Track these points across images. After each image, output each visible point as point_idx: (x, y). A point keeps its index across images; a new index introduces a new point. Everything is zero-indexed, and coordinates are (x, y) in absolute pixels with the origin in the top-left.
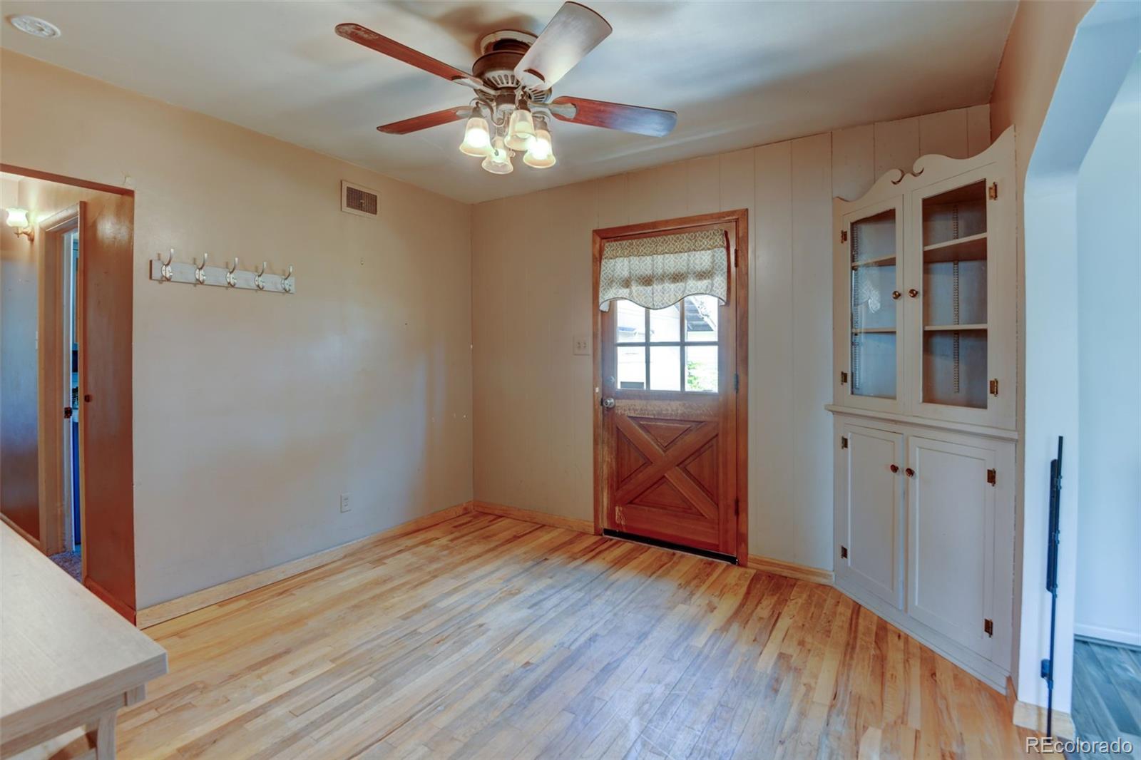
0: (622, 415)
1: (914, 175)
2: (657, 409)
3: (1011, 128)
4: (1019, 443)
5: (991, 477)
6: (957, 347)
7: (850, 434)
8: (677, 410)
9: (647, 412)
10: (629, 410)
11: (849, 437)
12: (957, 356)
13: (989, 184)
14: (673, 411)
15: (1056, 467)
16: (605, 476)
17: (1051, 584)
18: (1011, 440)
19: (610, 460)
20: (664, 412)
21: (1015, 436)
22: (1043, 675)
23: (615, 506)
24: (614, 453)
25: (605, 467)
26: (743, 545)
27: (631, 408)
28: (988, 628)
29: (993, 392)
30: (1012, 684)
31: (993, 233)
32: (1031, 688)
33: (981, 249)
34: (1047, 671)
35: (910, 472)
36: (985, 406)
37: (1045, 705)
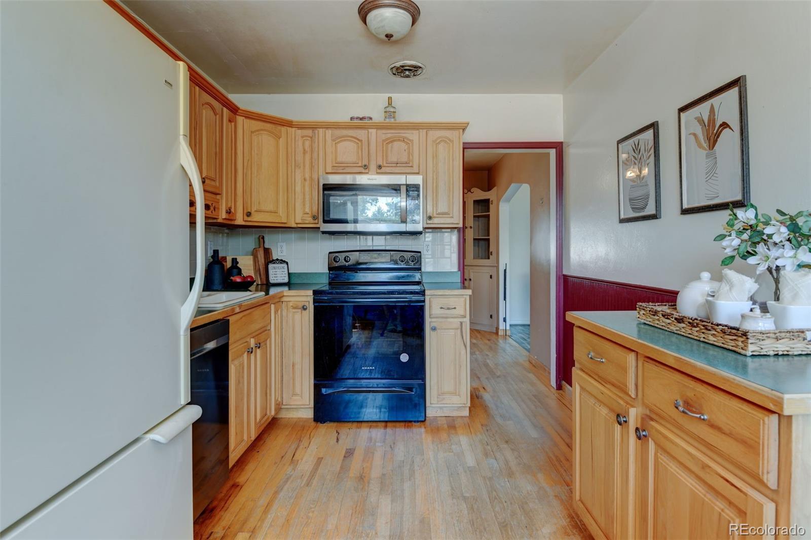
1: (472, 193)
3: (495, 188)
4: (497, 267)
5: (491, 277)
6: (479, 244)
12: (478, 246)
13: (491, 200)
15: (505, 271)
17: (505, 299)
21: (496, 265)
22: (504, 321)
28: (491, 316)
29: (491, 254)
30: (497, 329)
31: (492, 213)
32: (502, 326)
33: (488, 216)
34: (505, 320)
35: (470, 280)
36: (489, 258)
37: (505, 328)
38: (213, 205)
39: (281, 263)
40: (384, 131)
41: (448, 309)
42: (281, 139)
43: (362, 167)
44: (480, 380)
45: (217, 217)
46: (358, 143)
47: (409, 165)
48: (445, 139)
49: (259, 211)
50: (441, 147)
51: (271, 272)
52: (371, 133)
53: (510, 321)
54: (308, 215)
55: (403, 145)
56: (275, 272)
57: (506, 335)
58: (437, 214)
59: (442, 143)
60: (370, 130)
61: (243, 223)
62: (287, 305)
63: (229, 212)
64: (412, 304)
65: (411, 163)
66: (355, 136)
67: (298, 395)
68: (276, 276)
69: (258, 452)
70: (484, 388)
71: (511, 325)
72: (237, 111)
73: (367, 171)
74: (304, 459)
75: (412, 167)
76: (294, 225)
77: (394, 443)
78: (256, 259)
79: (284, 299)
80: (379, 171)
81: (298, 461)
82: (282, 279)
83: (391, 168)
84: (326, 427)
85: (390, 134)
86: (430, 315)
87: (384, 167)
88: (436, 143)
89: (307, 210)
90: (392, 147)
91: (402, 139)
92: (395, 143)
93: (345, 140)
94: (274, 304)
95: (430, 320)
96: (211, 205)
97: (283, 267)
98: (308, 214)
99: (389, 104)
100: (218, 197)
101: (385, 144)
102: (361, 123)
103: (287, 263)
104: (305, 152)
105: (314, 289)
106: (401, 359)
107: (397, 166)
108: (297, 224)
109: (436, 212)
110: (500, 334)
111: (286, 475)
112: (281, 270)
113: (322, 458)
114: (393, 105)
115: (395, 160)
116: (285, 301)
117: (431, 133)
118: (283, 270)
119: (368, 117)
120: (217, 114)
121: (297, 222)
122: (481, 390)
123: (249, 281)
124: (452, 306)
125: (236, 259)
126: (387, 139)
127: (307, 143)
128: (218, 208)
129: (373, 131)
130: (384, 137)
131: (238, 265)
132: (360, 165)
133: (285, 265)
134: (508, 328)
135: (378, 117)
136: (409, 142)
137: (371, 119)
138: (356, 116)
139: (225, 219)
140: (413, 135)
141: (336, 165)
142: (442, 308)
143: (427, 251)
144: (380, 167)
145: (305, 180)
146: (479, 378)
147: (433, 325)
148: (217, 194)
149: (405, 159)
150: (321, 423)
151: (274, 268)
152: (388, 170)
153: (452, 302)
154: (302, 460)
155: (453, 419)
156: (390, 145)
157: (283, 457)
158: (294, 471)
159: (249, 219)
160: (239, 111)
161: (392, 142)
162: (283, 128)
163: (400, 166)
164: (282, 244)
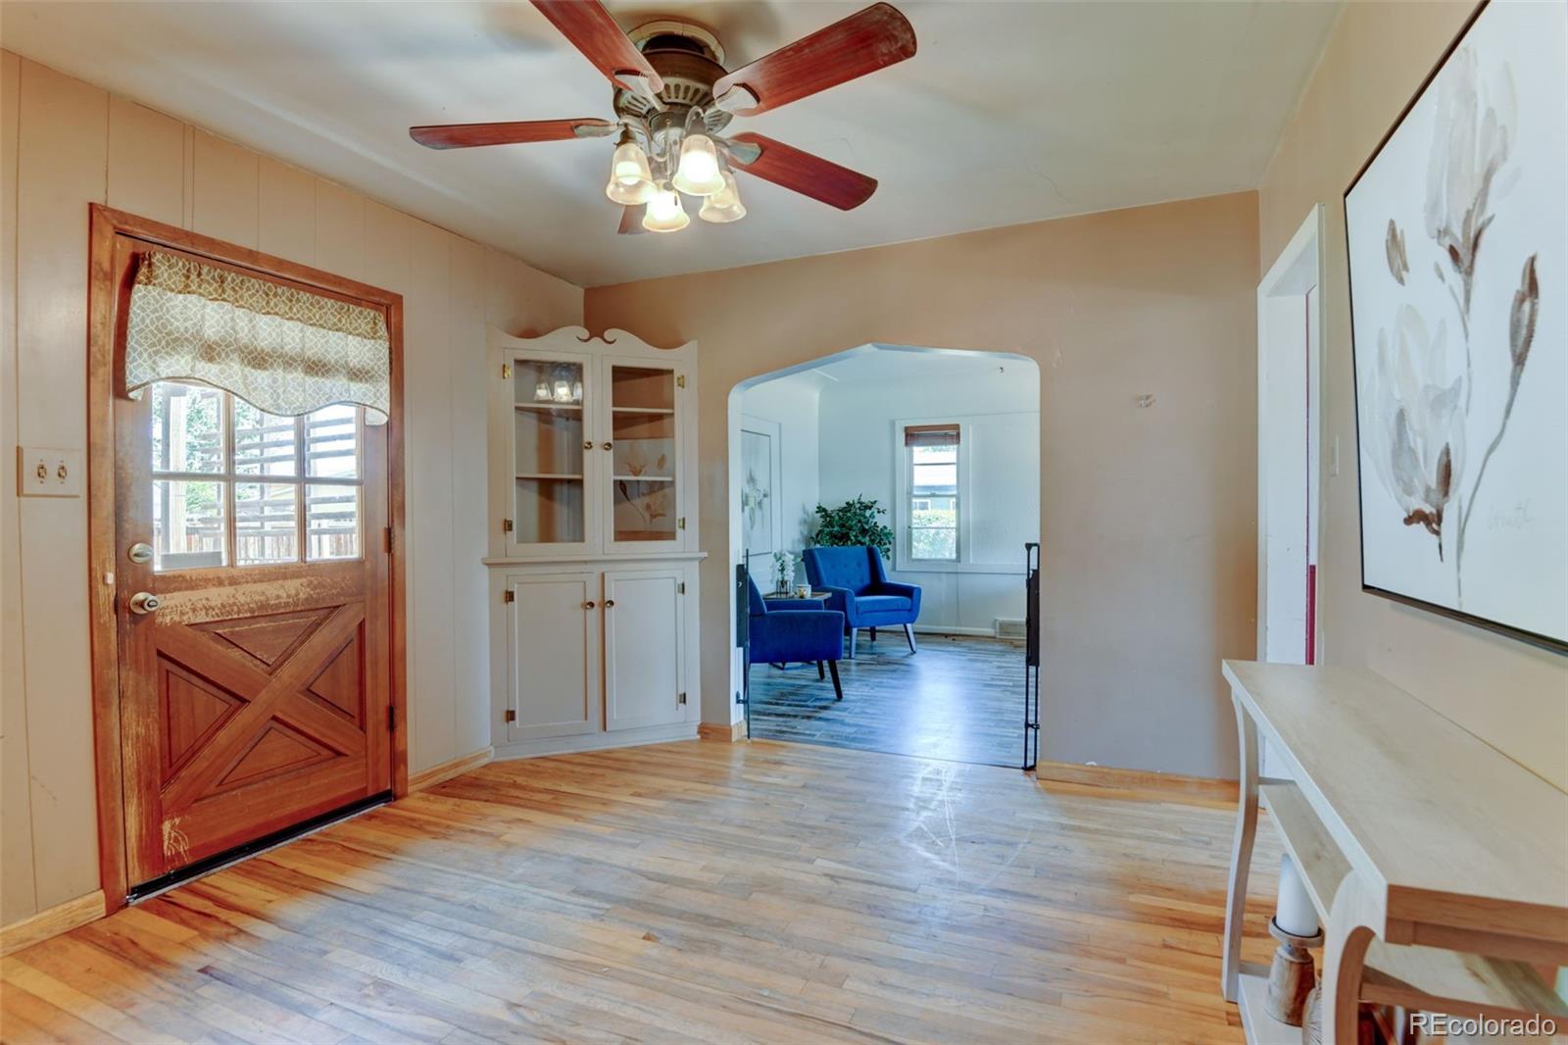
0: (174, 624)
2: (257, 598)
7: (516, 586)
8: (297, 594)
9: (235, 609)
10: (194, 610)
11: (515, 589)
14: (289, 596)
16: (131, 769)
19: (142, 731)
20: (272, 602)
23: (161, 822)
24: (155, 712)
25: (128, 750)
26: (402, 767)
27: (200, 606)
28: (683, 699)
29: (681, 526)
31: (681, 410)
35: (610, 604)
36: (673, 538)
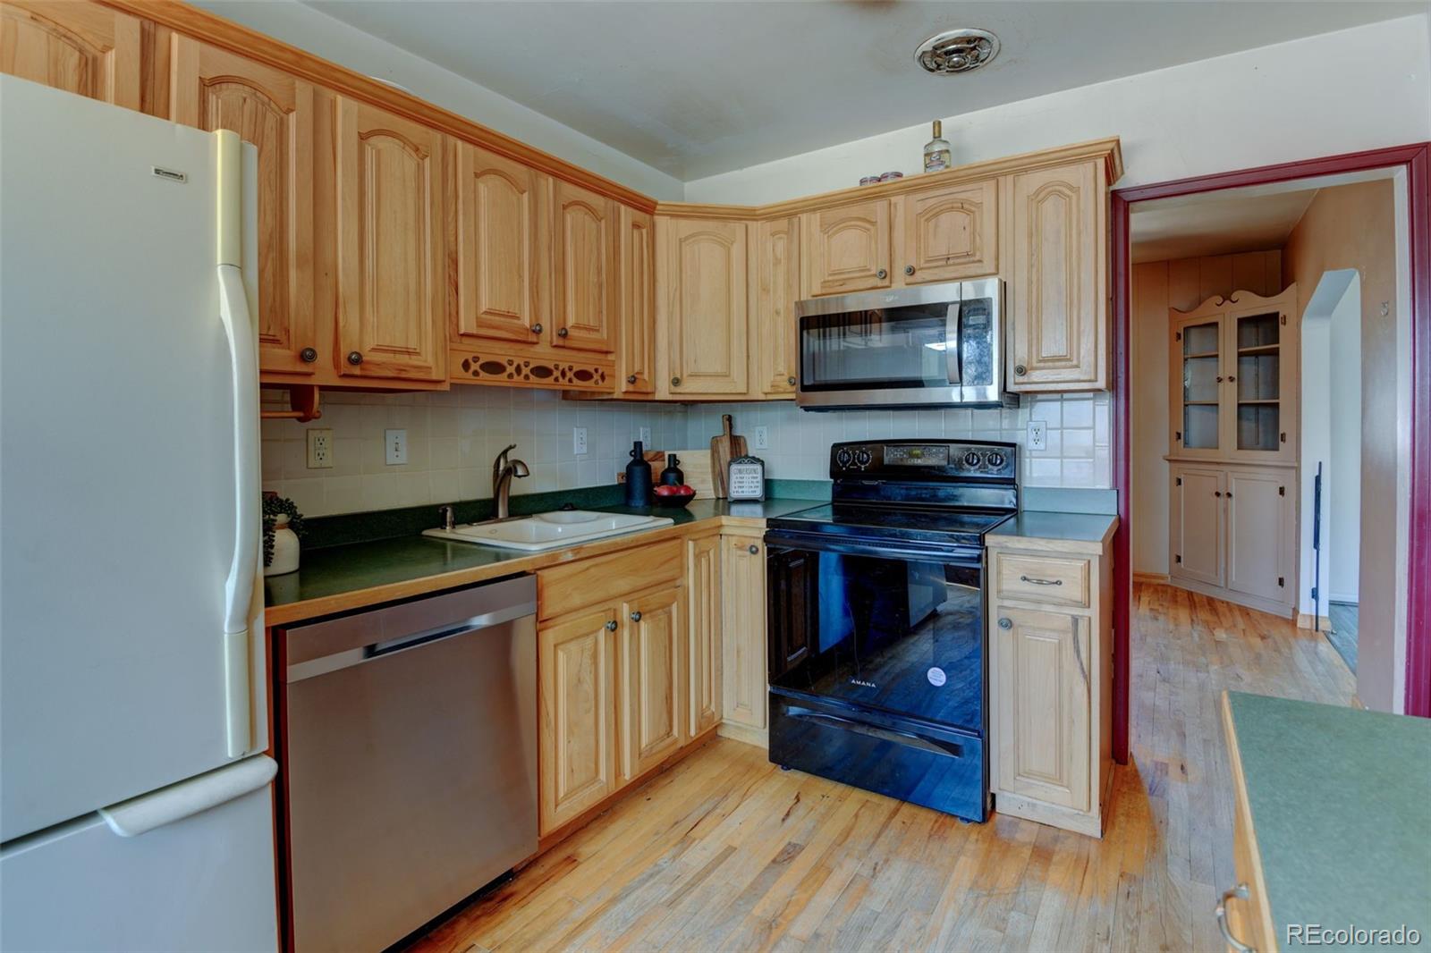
1: (1232, 303)
3: (1294, 285)
4: (1298, 469)
5: (1282, 491)
6: (1256, 415)
7: (1183, 476)
11: (1181, 478)
12: (1257, 419)
13: (1281, 315)
15: (1318, 480)
17: (1316, 545)
18: (1292, 468)
21: (1296, 465)
22: (1313, 597)
28: (1281, 582)
29: (1283, 439)
30: (1296, 611)
31: (1284, 345)
32: (1306, 607)
33: (1275, 353)
34: (1315, 594)
35: (1229, 495)
36: (1276, 449)
37: (1314, 614)
38: (600, 372)
39: (752, 463)
40: (920, 196)
41: (1040, 582)
42: (735, 245)
43: (875, 275)
44: (1183, 744)
45: (612, 391)
46: (868, 230)
47: (972, 259)
48: (1057, 188)
49: (696, 375)
50: (1049, 206)
51: (734, 478)
52: (895, 204)
53: (1330, 592)
54: (784, 377)
55: (960, 219)
56: (741, 478)
57: (1317, 630)
58: (1040, 361)
59: (1051, 199)
60: (893, 199)
61: (670, 397)
62: (728, 541)
63: (633, 380)
64: (952, 564)
65: (978, 254)
66: (862, 216)
67: (745, 705)
68: (741, 485)
69: (649, 799)
70: (1182, 768)
71: (1332, 603)
72: (655, 208)
73: (886, 282)
74: (704, 842)
75: (980, 261)
76: (762, 397)
77: (887, 861)
78: (716, 455)
79: (724, 531)
80: (910, 279)
81: (694, 840)
82: (752, 492)
83: (936, 271)
84: (786, 779)
85: (934, 198)
86: (999, 592)
87: (921, 269)
88: (1038, 198)
89: (781, 369)
90: (936, 226)
91: (960, 205)
92: (943, 217)
93: (844, 228)
94: (693, 540)
95: (999, 603)
96: (593, 371)
97: (755, 471)
98: (783, 375)
99: (935, 137)
100: (611, 357)
101: (923, 220)
102: (878, 190)
103: (762, 463)
104: (777, 262)
105: (770, 517)
106: (930, 680)
107: (947, 265)
108: (766, 394)
109: (1038, 355)
110: (1299, 624)
111: (656, 865)
112: (751, 475)
113: (736, 849)
114: (943, 138)
115: (943, 251)
116: (726, 535)
117: (1024, 179)
118: (755, 475)
119: (892, 173)
120: (602, 218)
121: (766, 391)
122: (1174, 771)
123: (682, 497)
124: (1051, 576)
125: (675, 456)
126: (926, 211)
127: (781, 246)
128: (613, 376)
129: (899, 200)
130: (920, 207)
131: (678, 467)
132: (873, 272)
133: (758, 467)
134: (1324, 611)
135: (913, 167)
136: (973, 209)
137: (899, 175)
138: (869, 176)
139: (626, 392)
140: (984, 194)
141: (830, 278)
142: (1025, 579)
143: (1036, 441)
144: (911, 271)
145: (778, 313)
146: (1183, 735)
147: (1005, 614)
148: (607, 353)
149: (964, 247)
150: (782, 768)
151: (740, 471)
152: (927, 275)
153: (1053, 567)
154: (702, 839)
155: (1058, 834)
156: (932, 224)
157: (676, 823)
158: (674, 861)
159: (678, 390)
160: (658, 207)
161: (936, 215)
162: (737, 224)
163: (954, 264)
164: (760, 428)
